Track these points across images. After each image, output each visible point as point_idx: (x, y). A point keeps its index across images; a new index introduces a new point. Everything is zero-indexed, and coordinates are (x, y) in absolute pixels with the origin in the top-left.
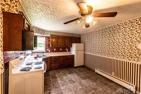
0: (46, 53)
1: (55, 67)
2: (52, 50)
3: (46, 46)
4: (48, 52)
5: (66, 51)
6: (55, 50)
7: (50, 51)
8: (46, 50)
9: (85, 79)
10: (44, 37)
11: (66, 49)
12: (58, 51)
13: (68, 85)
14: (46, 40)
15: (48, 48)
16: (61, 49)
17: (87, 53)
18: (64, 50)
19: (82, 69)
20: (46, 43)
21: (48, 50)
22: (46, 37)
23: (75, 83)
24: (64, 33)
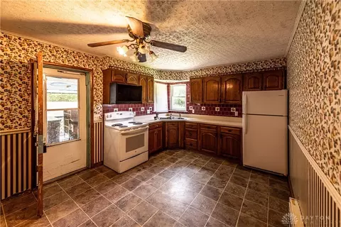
0: (186, 113)
1: (191, 145)
2: (197, 108)
3: (187, 102)
4: (190, 112)
5: (232, 115)
6: (203, 108)
8: (188, 108)
10: (185, 83)
11: (233, 110)
12: (210, 112)
14: (187, 88)
15: (190, 105)
16: (217, 109)
18: (226, 112)
20: (187, 95)
21: (191, 108)
22: (187, 83)
24: (220, 67)
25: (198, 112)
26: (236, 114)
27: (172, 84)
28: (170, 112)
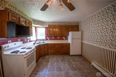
1: (51, 52)
2: (50, 38)
3: (46, 35)
4: (47, 40)
5: (63, 39)
6: (53, 38)
7: (49, 39)
8: (46, 38)
9: (75, 70)
10: (44, 27)
11: (64, 38)
13: (53, 72)
14: (46, 30)
15: (47, 37)
16: (58, 38)
17: (84, 42)
18: (61, 39)
19: (77, 58)
20: (46, 32)
21: (48, 38)
22: (46, 27)
23: (61, 72)
24: (60, 22)
25: (51, 39)
26: (65, 39)
27: (37, 27)
28: (37, 40)
